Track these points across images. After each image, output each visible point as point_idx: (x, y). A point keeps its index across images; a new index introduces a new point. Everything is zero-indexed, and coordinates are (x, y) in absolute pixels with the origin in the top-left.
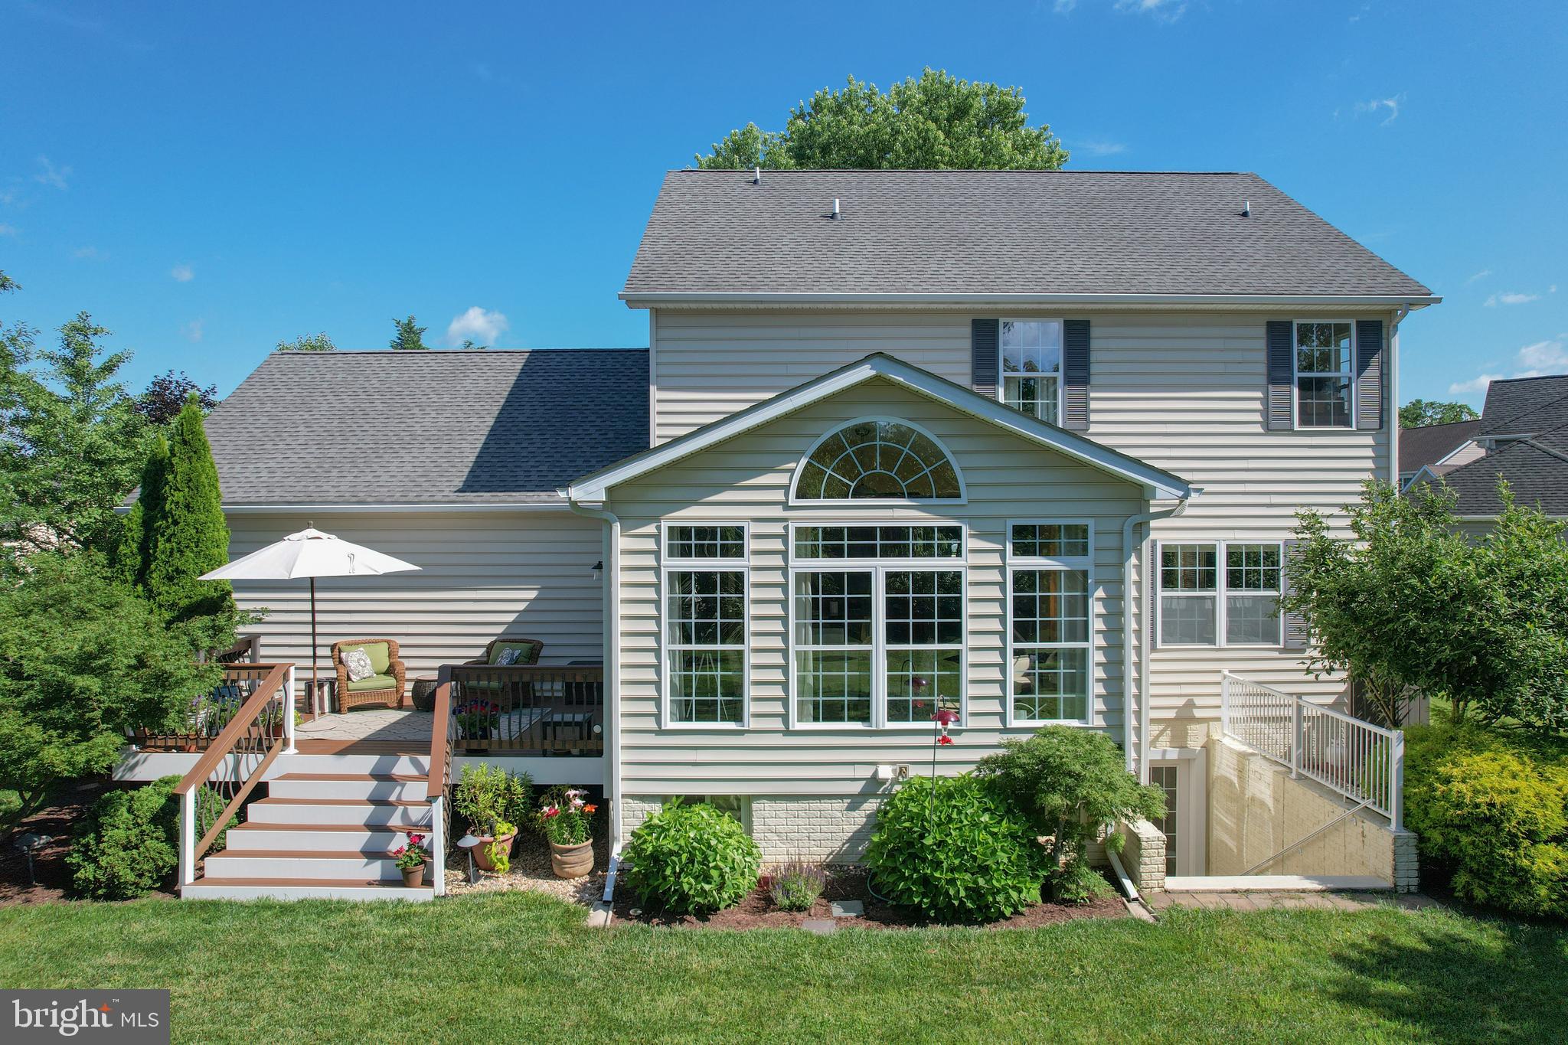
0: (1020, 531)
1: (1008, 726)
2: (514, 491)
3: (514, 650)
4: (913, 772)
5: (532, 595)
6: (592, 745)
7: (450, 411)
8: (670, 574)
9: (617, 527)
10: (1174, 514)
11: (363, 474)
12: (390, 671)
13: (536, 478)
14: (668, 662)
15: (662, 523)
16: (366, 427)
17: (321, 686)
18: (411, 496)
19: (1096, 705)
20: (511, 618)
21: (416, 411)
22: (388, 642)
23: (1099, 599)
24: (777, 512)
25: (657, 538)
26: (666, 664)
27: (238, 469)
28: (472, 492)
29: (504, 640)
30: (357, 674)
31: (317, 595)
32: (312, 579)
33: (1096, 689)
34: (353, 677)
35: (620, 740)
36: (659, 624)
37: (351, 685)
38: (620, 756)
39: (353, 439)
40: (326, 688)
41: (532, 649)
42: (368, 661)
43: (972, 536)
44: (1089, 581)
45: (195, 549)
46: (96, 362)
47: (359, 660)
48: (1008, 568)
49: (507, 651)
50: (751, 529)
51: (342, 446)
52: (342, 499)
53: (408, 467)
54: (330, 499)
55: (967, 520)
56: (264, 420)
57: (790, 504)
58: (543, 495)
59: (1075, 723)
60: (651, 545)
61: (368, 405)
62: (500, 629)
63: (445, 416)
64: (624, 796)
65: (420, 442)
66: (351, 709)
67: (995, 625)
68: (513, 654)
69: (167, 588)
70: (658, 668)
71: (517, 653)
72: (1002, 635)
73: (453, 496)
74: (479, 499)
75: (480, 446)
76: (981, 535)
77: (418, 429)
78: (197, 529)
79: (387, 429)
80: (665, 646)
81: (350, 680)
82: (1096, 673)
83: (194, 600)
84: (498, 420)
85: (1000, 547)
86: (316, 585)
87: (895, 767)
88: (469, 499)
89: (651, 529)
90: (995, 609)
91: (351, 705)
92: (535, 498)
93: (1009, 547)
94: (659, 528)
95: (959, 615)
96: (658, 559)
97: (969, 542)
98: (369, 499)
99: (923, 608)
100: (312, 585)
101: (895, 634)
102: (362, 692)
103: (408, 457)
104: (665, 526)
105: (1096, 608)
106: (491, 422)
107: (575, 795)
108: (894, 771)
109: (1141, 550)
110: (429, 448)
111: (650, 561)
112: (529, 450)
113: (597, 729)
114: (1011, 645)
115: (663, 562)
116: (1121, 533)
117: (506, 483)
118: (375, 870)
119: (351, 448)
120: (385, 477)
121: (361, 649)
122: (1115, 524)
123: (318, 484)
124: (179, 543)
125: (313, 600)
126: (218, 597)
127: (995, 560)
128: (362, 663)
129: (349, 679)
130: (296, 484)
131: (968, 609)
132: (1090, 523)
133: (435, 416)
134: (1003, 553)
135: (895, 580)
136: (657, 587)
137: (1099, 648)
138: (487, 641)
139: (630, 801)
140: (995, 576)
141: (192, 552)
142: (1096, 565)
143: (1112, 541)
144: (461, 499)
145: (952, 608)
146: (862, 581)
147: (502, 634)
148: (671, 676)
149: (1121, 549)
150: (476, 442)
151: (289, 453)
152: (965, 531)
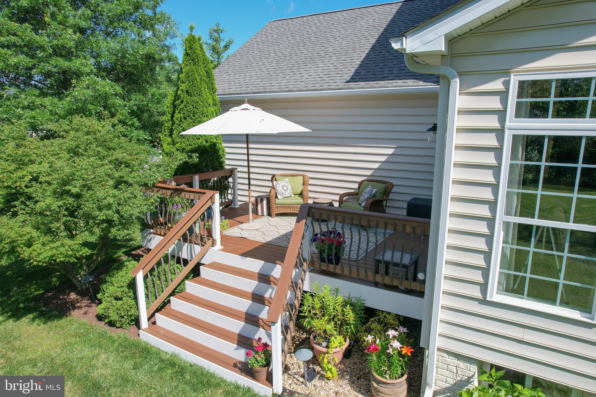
2: (380, 80)
3: (373, 188)
5: (390, 151)
6: (415, 286)
7: (350, 38)
8: (515, 137)
9: (456, 83)
11: (295, 75)
12: (301, 194)
13: (396, 71)
14: (502, 233)
15: (512, 77)
16: (304, 50)
17: (262, 201)
18: (318, 86)
20: (376, 166)
21: (332, 40)
22: (303, 176)
25: (504, 95)
26: (499, 235)
27: (237, 76)
28: (354, 82)
29: (370, 180)
30: (282, 195)
31: (251, 146)
32: (247, 135)
34: (279, 196)
36: (496, 193)
37: (277, 201)
39: (295, 58)
40: (265, 202)
41: (386, 188)
42: (290, 187)
45: (193, 118)
46: (222, 44)
47: (283, 186)
49: (369, 188)
51: (289, 61)
52: (280, 90)
53: (320, 70)
54: (274, 90)
56: (256, 52)
58: (400, 82)
60: (495, 103)
61: (308, 39)
62: (369, 173)
63: (347, 40)
64: (439, 350)
65: (330, 56)
66: (278, 215)
68: (372, 191)
69: (180, 140)
70: (489, 239)
71: (375, 190)
73: (342, 85)
74: (357, 86)
75: (365, 55)
77: (330, 49)
78: (193, 105)
79: (314, 50)
80: (501, 217)
81: (278, 198)
83: (194, 146)
84: (378, 41)
86: (250, 139)
88: (351, 86)
89: (497, 85)
91: (277, 212)
92: (394, 84)
94: (507, 84)
96: (502, 120)
98: (294, 89)
100: (247, 138)
102: (284, 206)
103: (321, 65)
104: (514, 81)
106: (373, 41)
107: (394, 337)
110: (334, 58)
111: (493, 122)
112: (394, 55)
113: (420, 276)
115: (508, 124)
117: (376, 76)
118: (240, 355)
119: (293, 62)
120: (306, 76)
121: (287, 179)
123: (271, 82)
124: (184, 114)
125: (248, 148)
126: (209, 146)
128: (285, 188)
129: (276, 197)
130: (260, 83)
133: (341, 41)
136: (498, 151)
138: (360, 179)
139: (446, 355)
141: (191, 119)
144: (346, 87)
147: (371, 176)
148: (503, 247)
150: (362, 53)
151: (262, 67)
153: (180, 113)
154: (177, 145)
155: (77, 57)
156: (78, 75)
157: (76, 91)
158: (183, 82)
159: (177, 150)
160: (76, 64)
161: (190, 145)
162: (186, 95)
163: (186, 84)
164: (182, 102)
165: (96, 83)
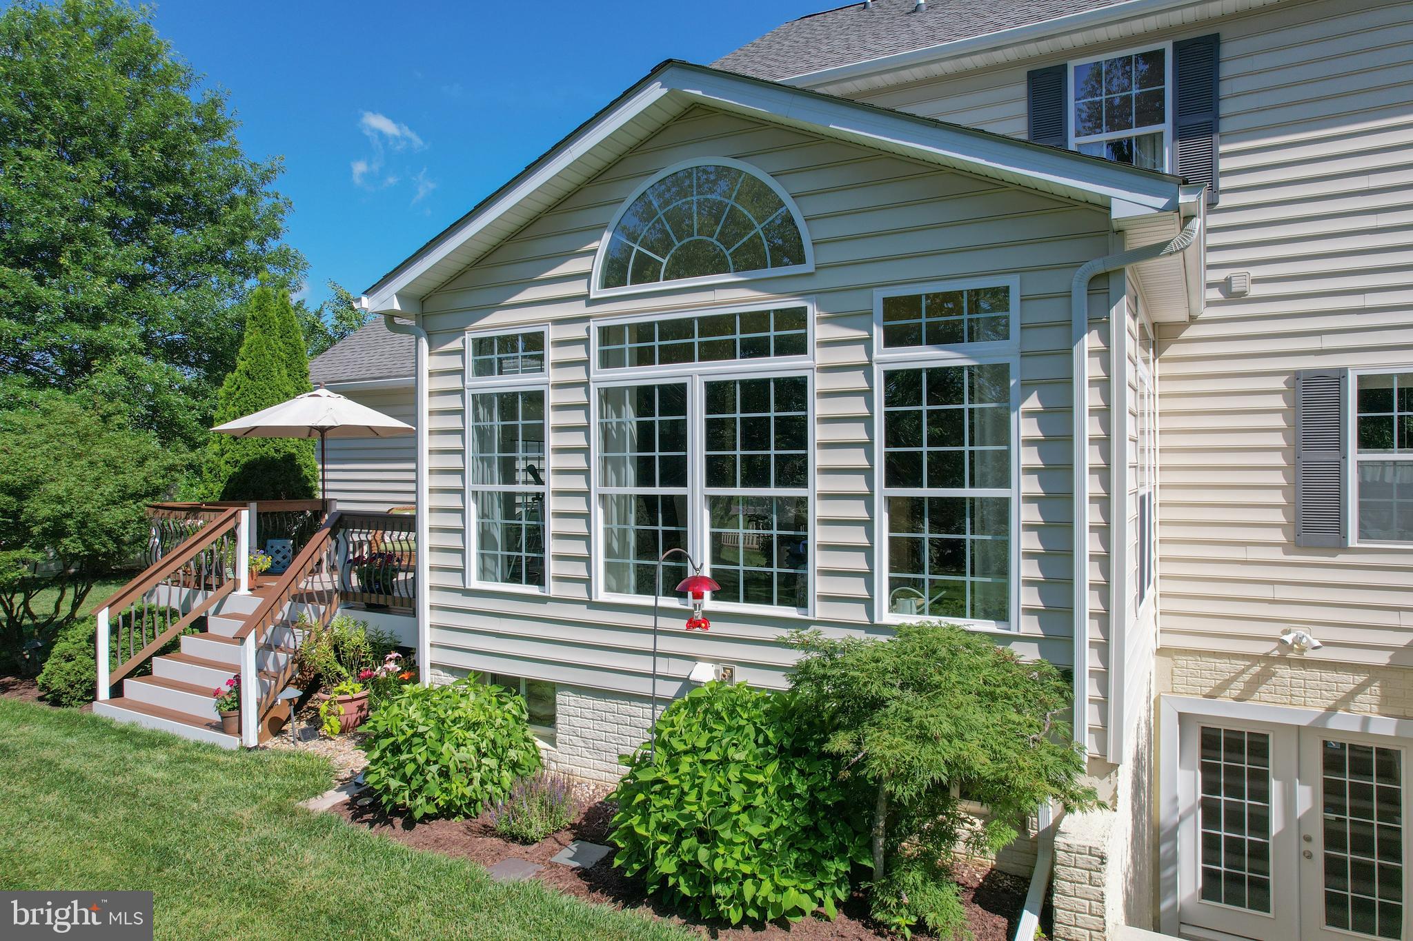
0: (893, 307)
1: (876, 621)
4: (741, 676)
8: (475, 397)
9: (423, 344)
10: (1168, 249)
14: (474, 505)
15: (467, 336)
19: (1024, 597)
23: (1030, 414)
24: (579, 309)
25: (462, 353)
26: (470, 508)
33: (1024, 570)
35: (426, 598)
38: (427, 618)
43: (822, 320)
44: (1012, 382)
48: (875, 367)
50: (552, 334)
55: (814, 296)
57: (592, 297)
59: (990, 626)
60: (457, 362)
64: (433, 666)
67: (857, 458)
70: (463, 513)
72: (868, 473)
76: (835, 319)
80: (469, 486)
82: (1024, 542)
85: (863, 334)
87: (720, 667)
89: (456, 344)
90: (857, 433)
93: (878, 334)
94: (464, 342)
95: (803, 444)
97: (817, 331)
99: (755, 434)
101: (717, 473)
104: (469, 338)
105: (1024, 428)
107: (391, 659)
108: (717, 672)
109: (1108, 323)
111: (457, 383)
114: (881, 491)
116: (1068, 295)
122: (1054, 282)
127: (857, 355)
131: (817, 433)
132: (1013, 282)
134: (868, 343)
135: (717, 394)
137: (1030, 499)
139: (441, 672)
140: (856, 381)
142: (1024, 355)
143: (1052, 311)
145: (795, 433)
146: (674, 397)
149: (1068, 324)
152: (813, 313)
153: (234, 405)
154: (227, 455)
155: (111, 322)
156: (105, 352)
157: (96, 378)
158: (243, 360)
159: (227, 462)
160: (105, 333)
161: (248, 455)
162: (245, 378)
163: (247, 362)
164: (239, 388)
165: (139, 366)
